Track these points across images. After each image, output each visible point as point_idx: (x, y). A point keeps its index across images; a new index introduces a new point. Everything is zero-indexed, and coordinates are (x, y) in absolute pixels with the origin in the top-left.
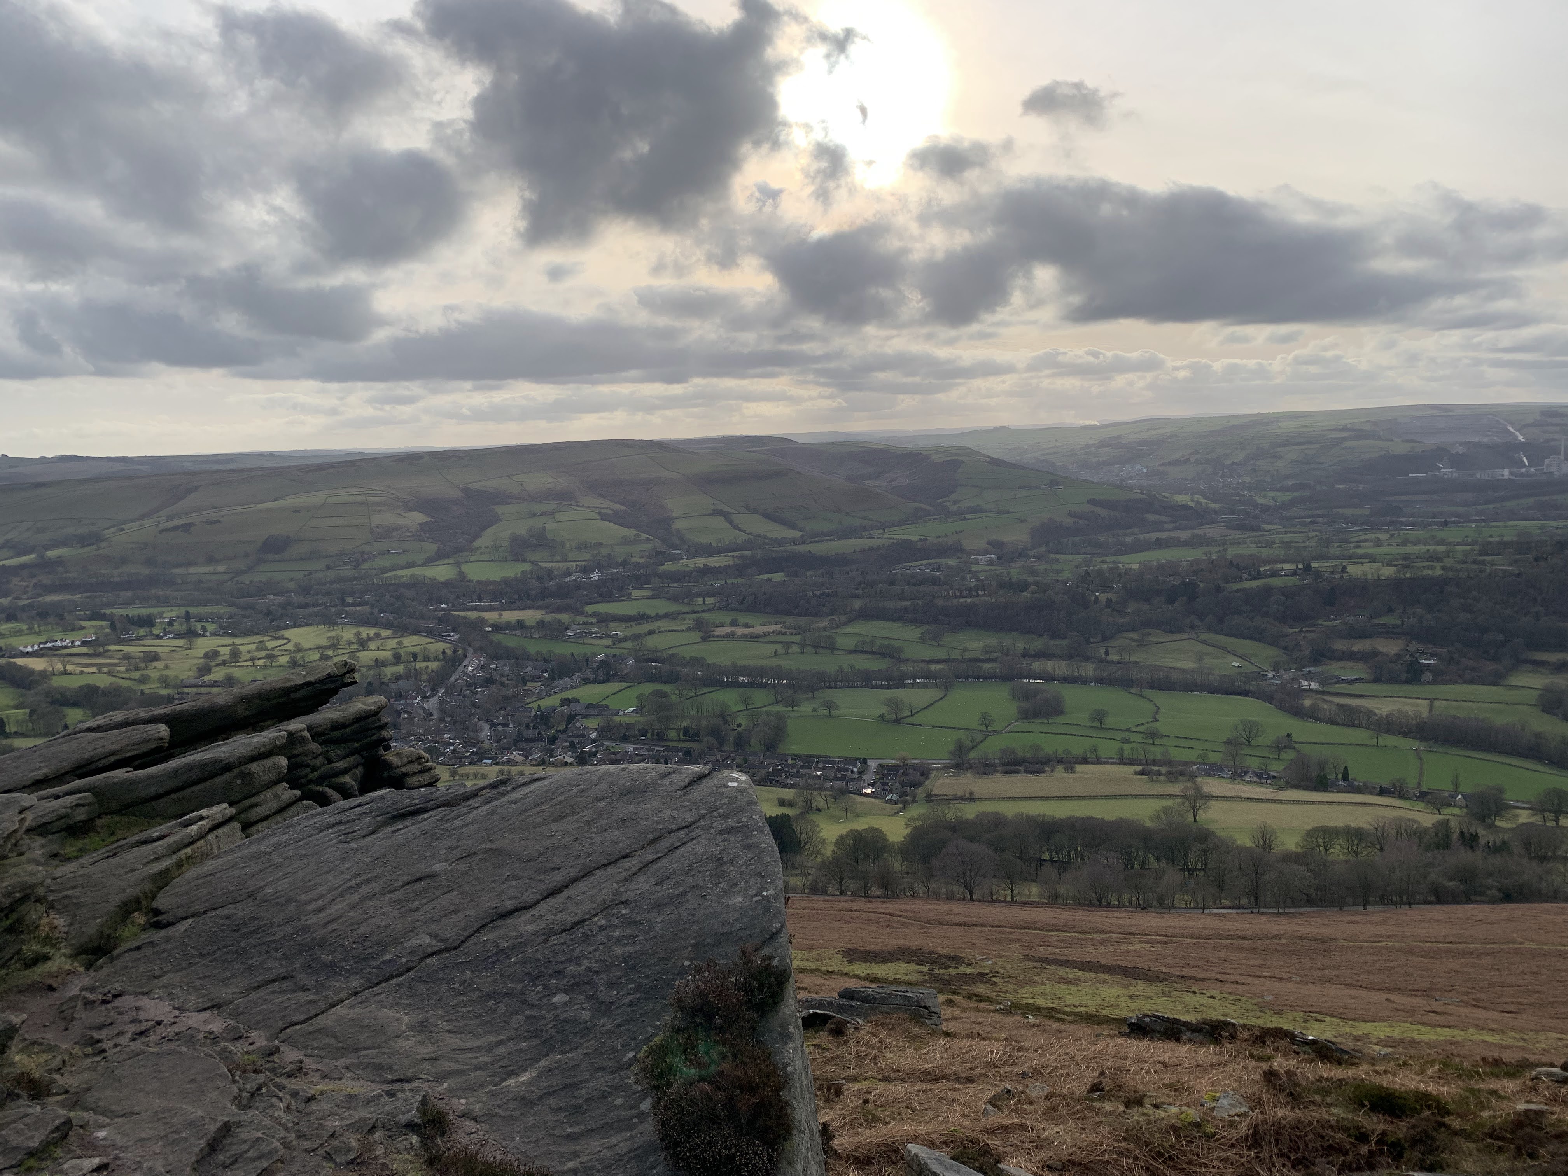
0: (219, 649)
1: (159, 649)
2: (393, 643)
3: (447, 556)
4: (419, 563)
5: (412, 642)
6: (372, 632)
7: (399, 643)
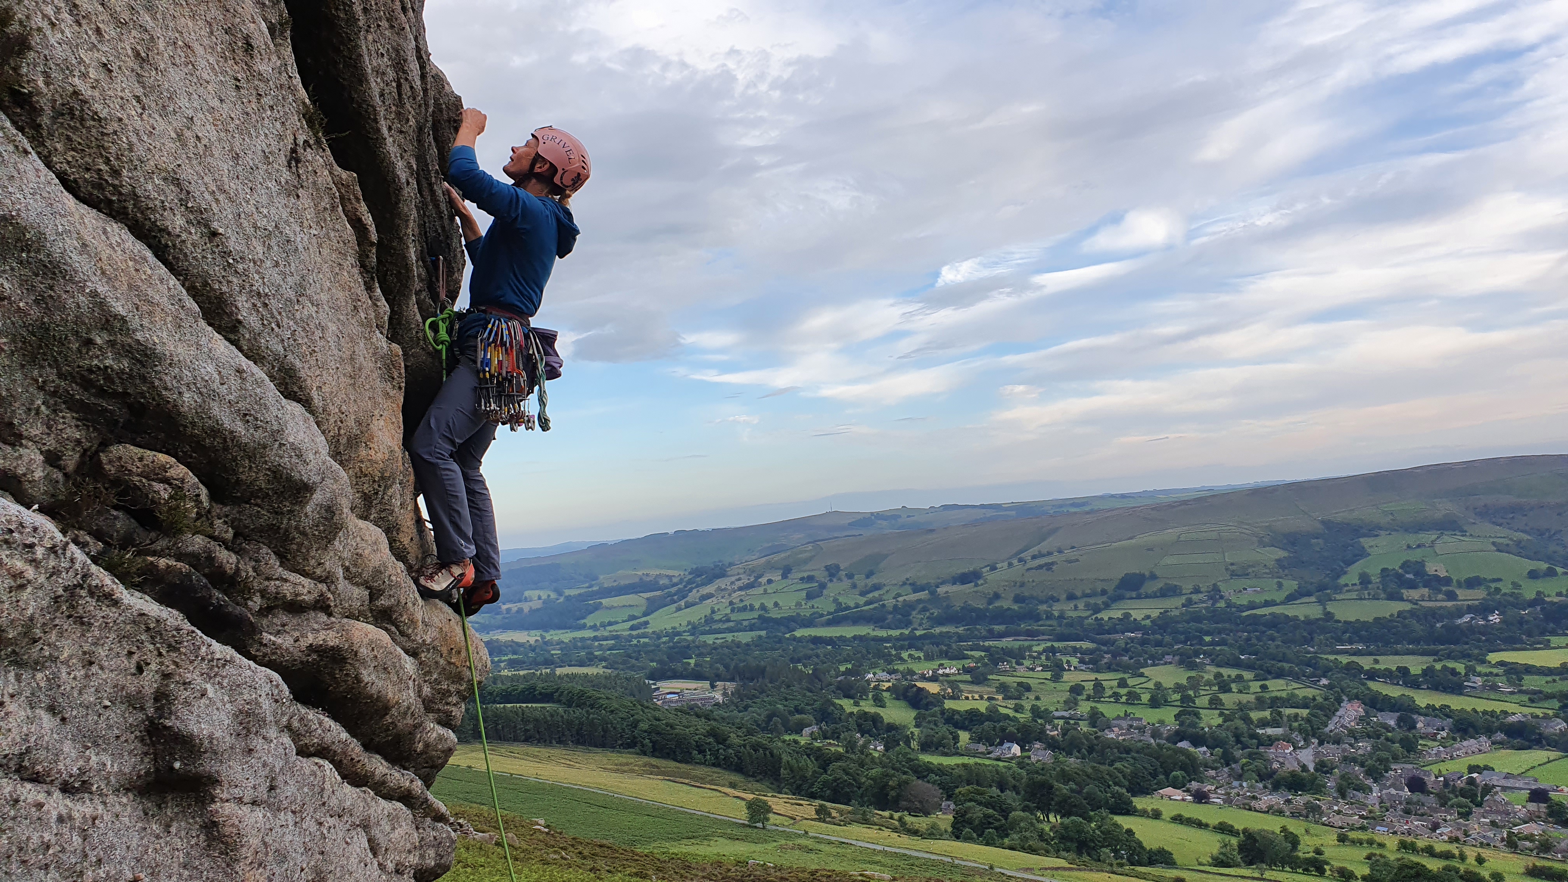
0: (1083, 683)
1: (1029, 681)
2: (1255, 686)
3: (1309, 594)
4: (1278, 601)
5: (1277, 687)
6: (1234, 672)
7: (1264, 688)
